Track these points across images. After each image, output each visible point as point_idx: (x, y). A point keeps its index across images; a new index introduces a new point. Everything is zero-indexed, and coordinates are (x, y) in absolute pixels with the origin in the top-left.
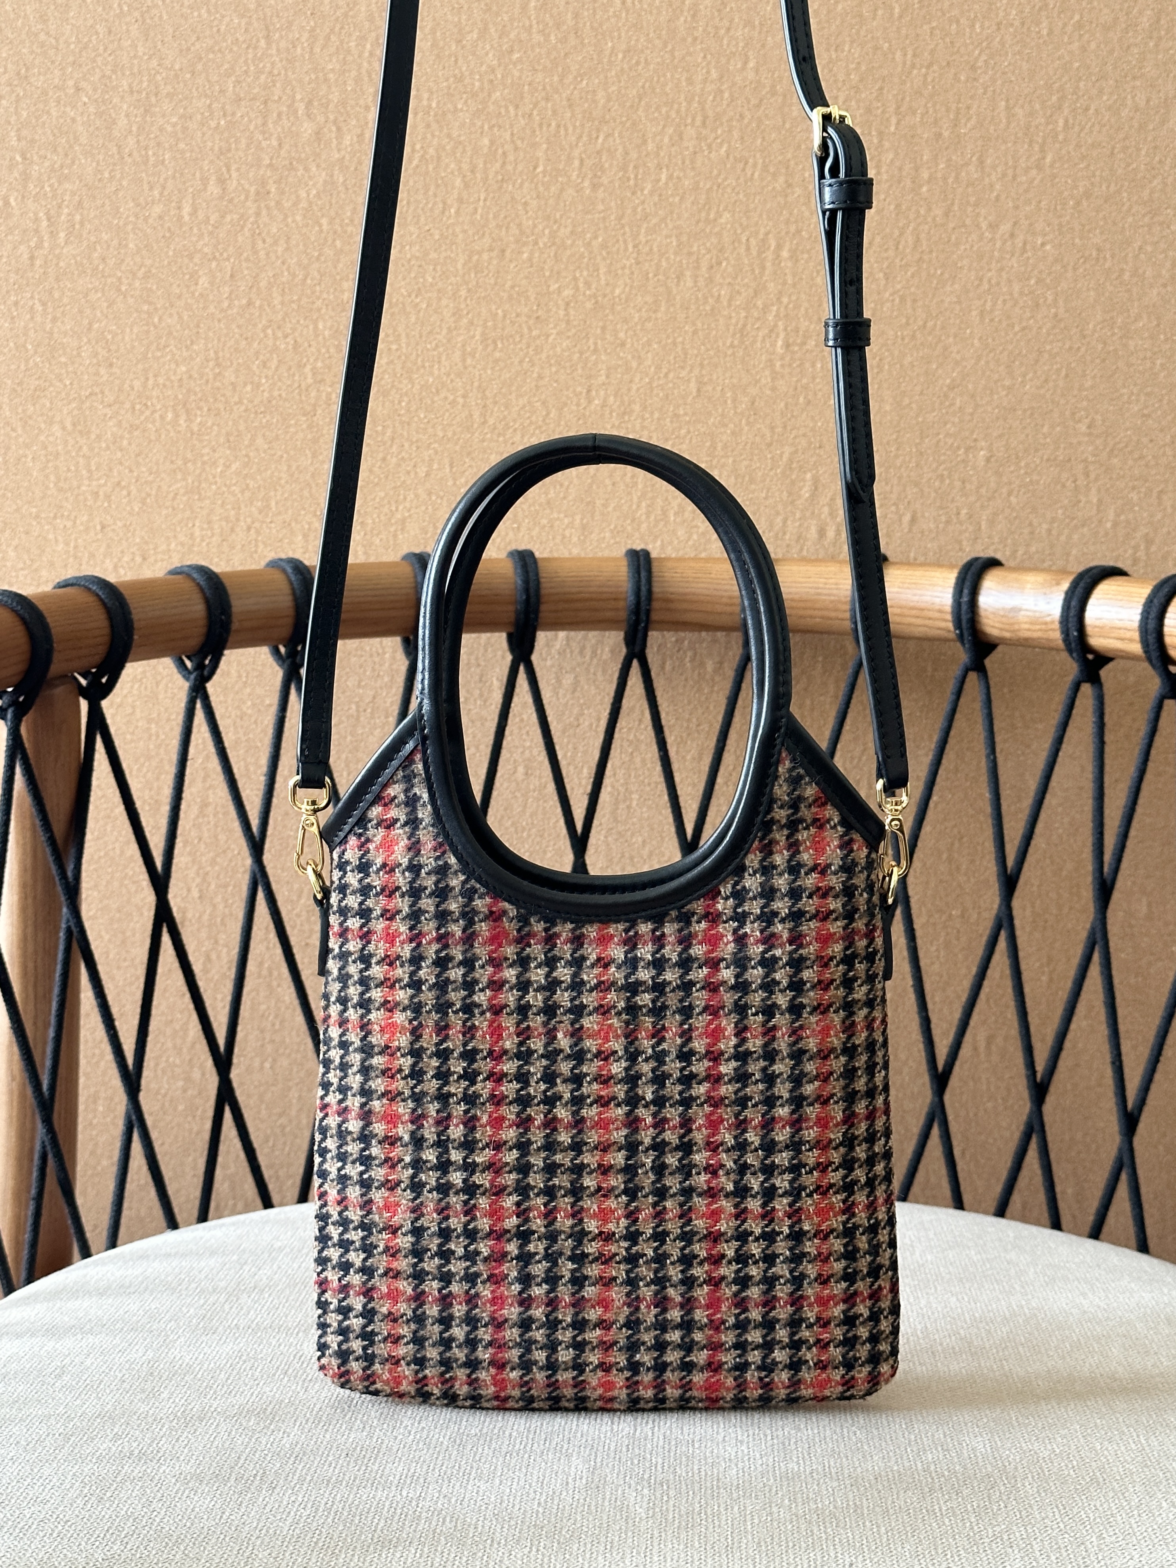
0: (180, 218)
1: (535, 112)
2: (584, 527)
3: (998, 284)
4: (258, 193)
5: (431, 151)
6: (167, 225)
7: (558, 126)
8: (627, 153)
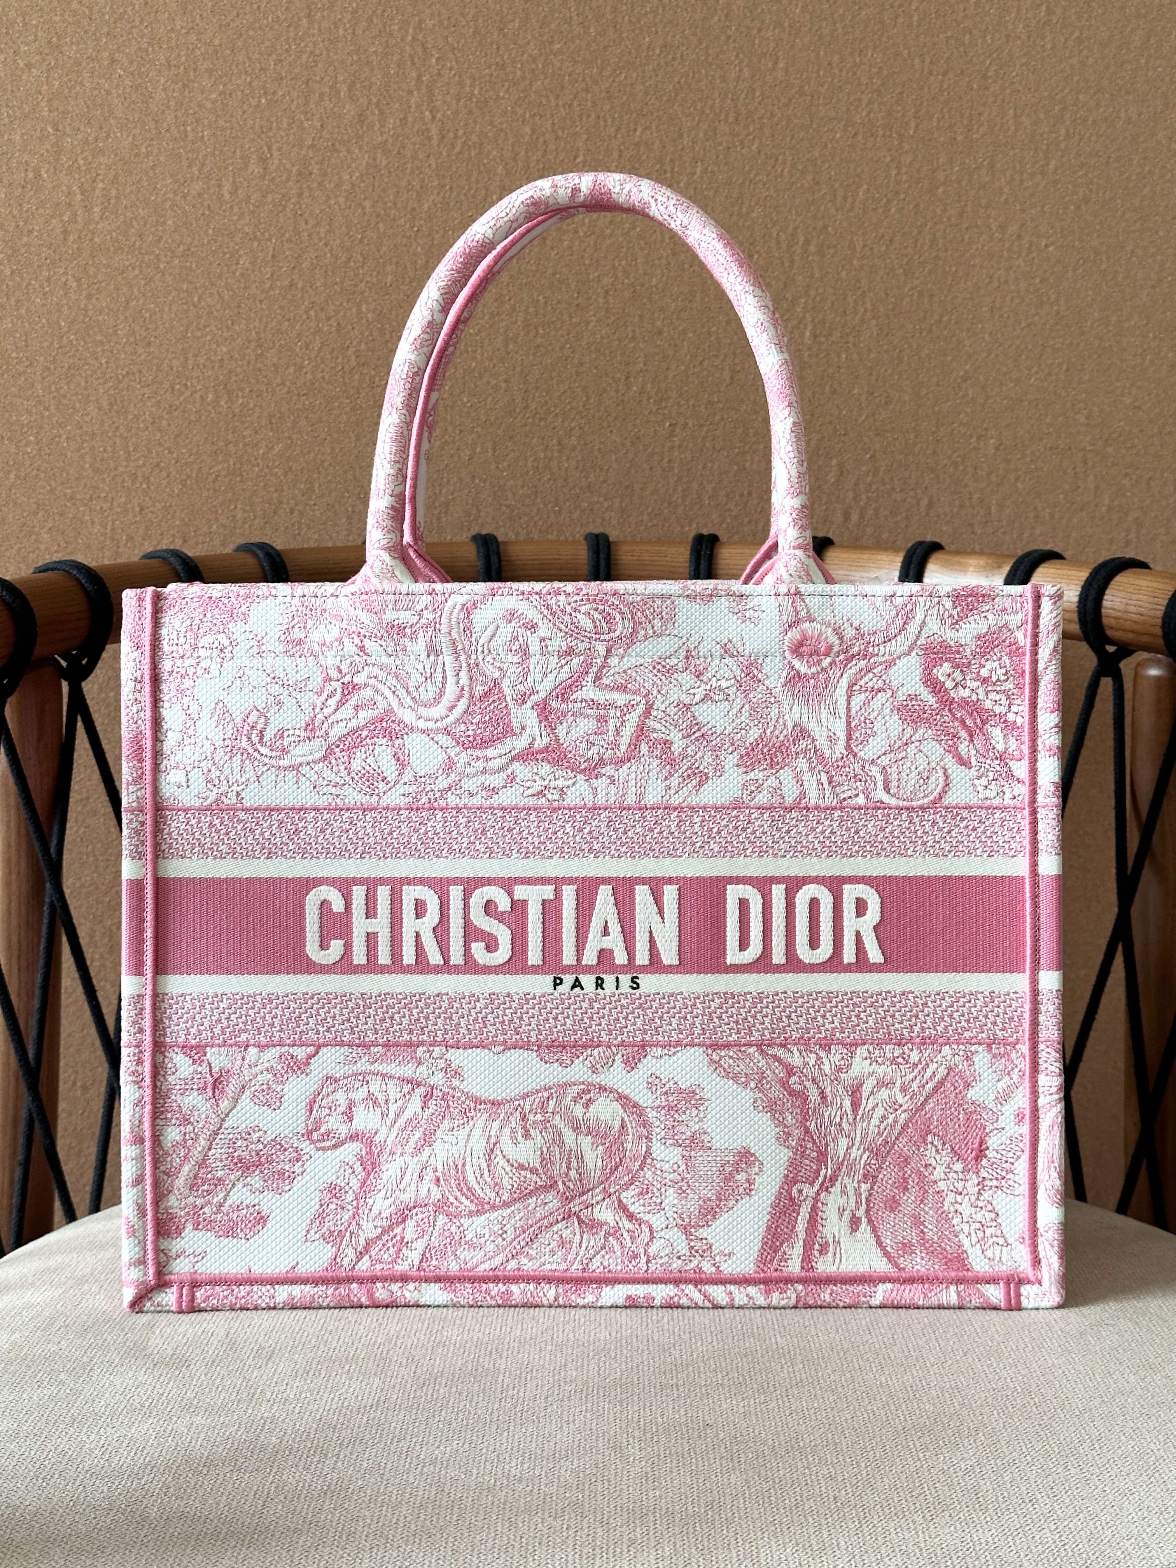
0: (220, 196)
1: (575, 104)
3: (1006, 282)
4: (300, 174)
5: (474, 137)
6: (206, 204)
7: (599, 117)
8: (664, 147)
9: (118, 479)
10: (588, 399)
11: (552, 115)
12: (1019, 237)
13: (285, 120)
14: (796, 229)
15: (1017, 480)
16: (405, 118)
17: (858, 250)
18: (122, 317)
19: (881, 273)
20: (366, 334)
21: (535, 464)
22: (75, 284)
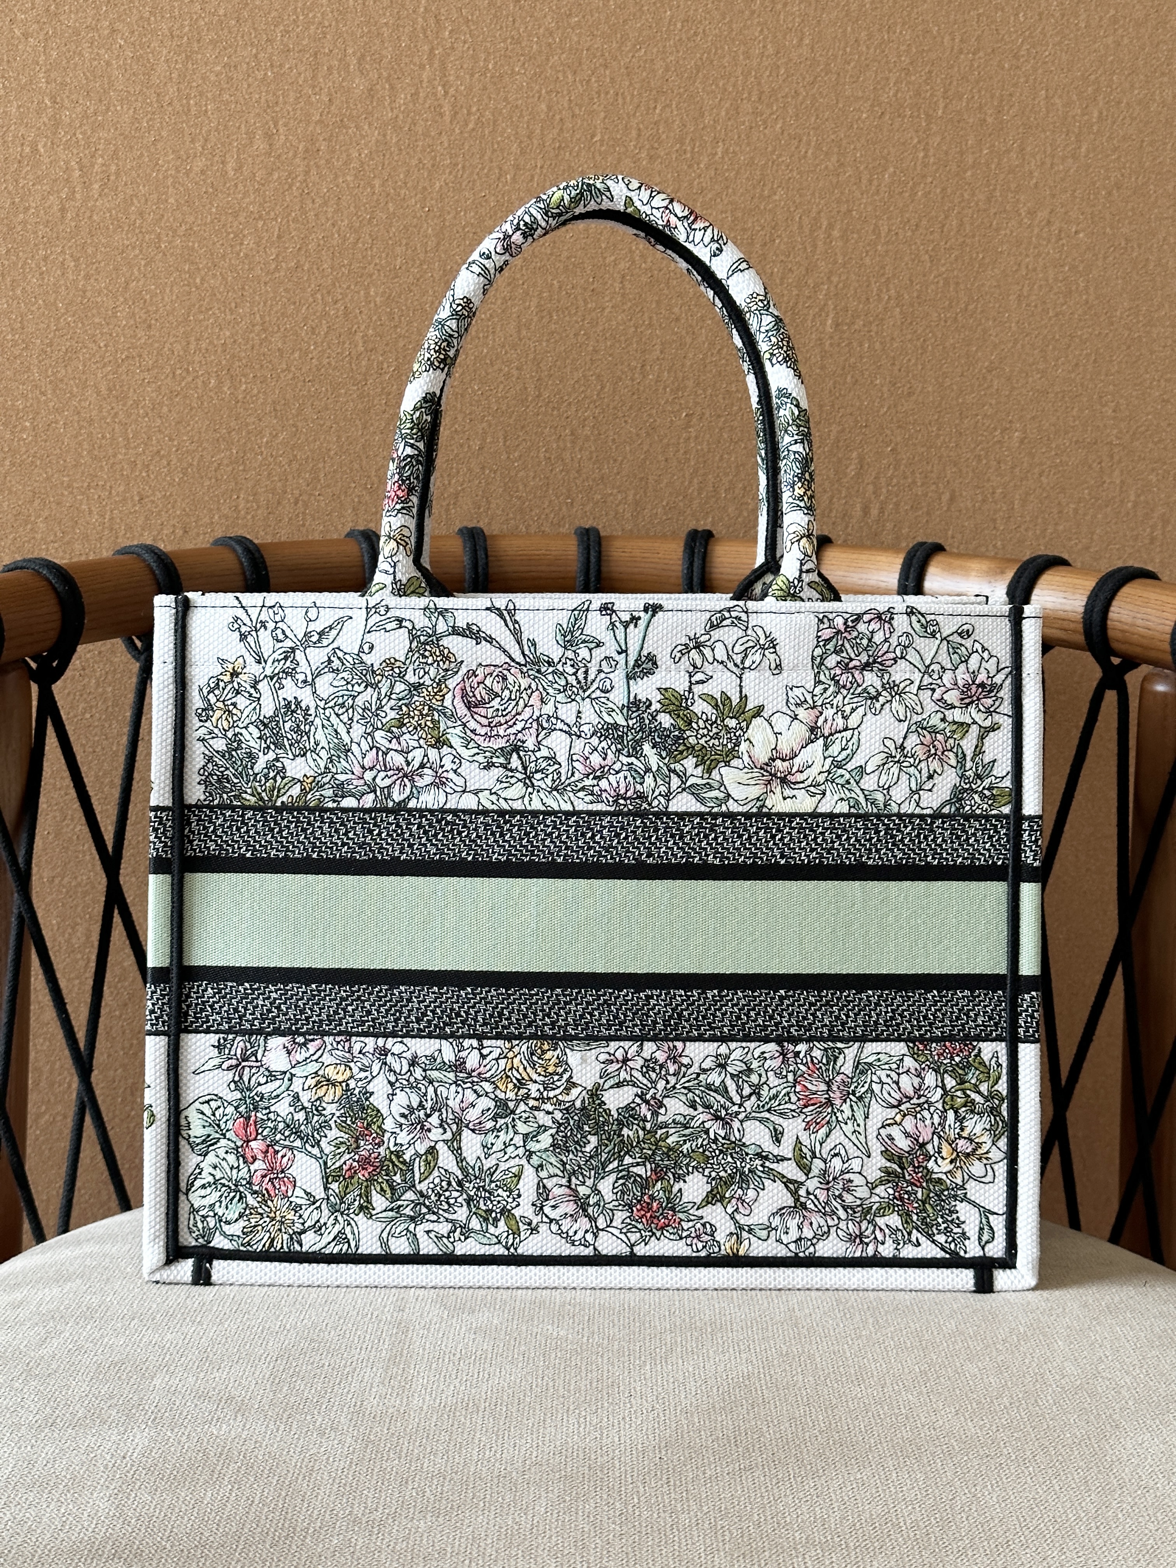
9: (118, 467)
10: (603, 388)
11: (569, 92)
12: (1049, 222)
13: (292, 94)
14: (819, 213)
15: (1041, 475)
16: (417, 93)
17: (883, 235)
18: (122, 299)
19: (906, 259)
20: (374, 318)
21: (547, 455)
22: (73, 264)
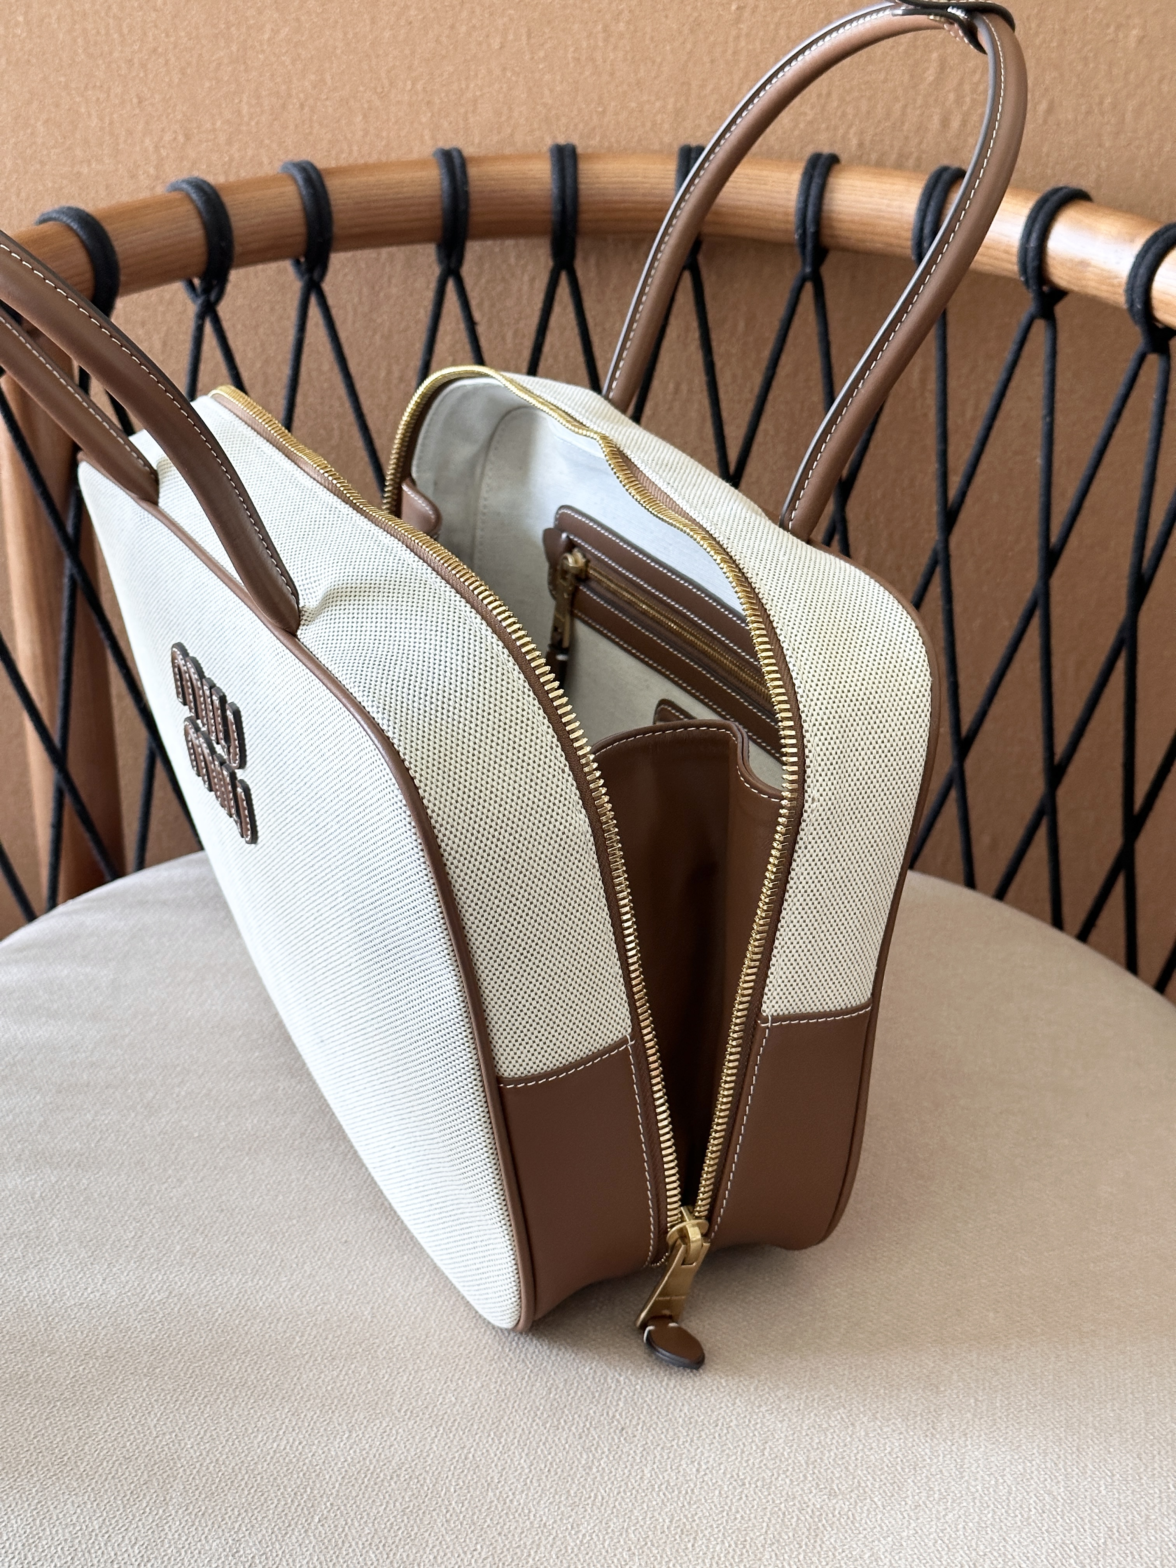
2: (677, 112)
21: (576, 55)
